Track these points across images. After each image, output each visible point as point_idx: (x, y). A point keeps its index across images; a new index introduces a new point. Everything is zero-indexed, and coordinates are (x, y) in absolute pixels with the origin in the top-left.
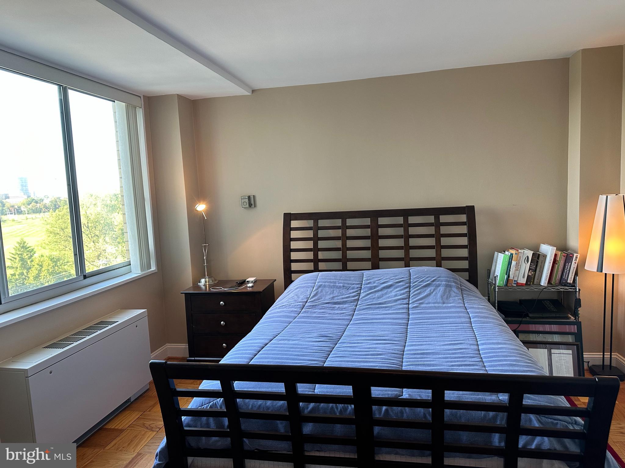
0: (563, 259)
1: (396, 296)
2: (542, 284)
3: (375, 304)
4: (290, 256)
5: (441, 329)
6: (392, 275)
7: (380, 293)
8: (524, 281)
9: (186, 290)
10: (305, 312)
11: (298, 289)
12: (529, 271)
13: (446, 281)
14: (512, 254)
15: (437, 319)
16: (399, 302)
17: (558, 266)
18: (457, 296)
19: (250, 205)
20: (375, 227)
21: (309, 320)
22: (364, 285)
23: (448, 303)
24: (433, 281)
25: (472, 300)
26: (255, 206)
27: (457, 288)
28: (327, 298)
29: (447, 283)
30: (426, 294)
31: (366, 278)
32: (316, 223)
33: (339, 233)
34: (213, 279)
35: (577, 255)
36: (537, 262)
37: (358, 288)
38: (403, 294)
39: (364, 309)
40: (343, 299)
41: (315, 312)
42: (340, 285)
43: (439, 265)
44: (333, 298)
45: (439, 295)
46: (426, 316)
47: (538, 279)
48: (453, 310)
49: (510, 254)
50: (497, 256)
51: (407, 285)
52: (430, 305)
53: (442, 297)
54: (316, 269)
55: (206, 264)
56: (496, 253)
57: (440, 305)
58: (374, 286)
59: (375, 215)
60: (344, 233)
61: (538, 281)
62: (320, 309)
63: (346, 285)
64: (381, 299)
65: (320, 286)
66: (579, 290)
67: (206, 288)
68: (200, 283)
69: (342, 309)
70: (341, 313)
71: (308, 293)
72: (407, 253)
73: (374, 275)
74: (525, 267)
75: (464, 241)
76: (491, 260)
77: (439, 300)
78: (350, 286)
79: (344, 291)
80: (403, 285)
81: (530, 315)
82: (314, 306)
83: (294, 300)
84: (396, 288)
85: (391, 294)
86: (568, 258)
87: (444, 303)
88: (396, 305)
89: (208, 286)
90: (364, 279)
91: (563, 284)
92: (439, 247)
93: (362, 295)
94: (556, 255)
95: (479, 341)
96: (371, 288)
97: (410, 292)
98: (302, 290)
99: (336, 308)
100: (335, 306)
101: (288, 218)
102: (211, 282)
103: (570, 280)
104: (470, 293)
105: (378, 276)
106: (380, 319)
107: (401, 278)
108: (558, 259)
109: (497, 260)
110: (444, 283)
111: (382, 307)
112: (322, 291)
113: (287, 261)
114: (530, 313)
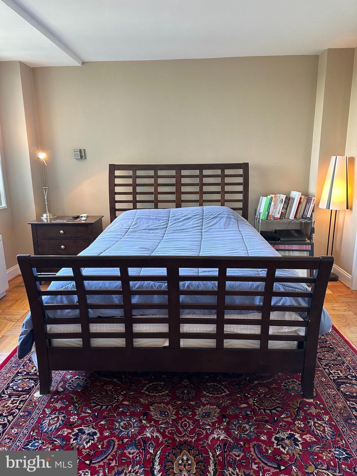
0: (306, 200)
1: (193, 224)
2: (290, 218)
3: (179, 230)
4: (114, 198)
5: (223, 243)
6: (191, 211)
7: (182, 223)
8: (278, 216)
9: (32, 222)
10: (128, 235)
11: (122, 221)
12: (282, 209)
13: (227, 214)
14: (272, 197)
15: (221, 237)
16: (195, 228)
17: (302, 206)
18: (234, 224)
19: (81, 157)
20: (179, 177)
21: (132, 240)
22: (171, 217)
23: (228, 228)
24: (219, 215)
25: (244, 226)
26: (85, 158)
27: (235, 219)
28: (145, 226)
29: (228, 216)
30: (214, 223)
31: (172, 213)
32: (135, 173)
33: (152, 181)
34: (53, 214)
35: (315, 198)
36: (288, 203)
37: (166, 219)
38: (198, 223)
39: (171, 233)
40: (155, 227)
41: (136, 235)
42: (153, 217)
43: (223, 205)
44: (149, 226)
45: (222, 224)
46: (213, 236)
47: (288, 215)
48: (231, 232)
49: (270, 197)
50: (262, 199)
51: (201, 217)
52: (216, 230)
53: (224, 225)
54: (135, 208)
55: (47, 203)
56: (261, 197)
57: (223, 229)
58: (178, 218)
59: (179, 168)
60: (156, 181)
61: (288, 216)
62: (139, 233)
63: (158, 218)
64: (183, 227)
65: (139, 218)
66: (314, 222)
67: (47, 221)
68: (42, 217)
69: (155, 233)
70: (155, 236)
71: (130, 223)
72: (201, 197)
73: (178, 211)
74: (280, 206)
75: (240, 188)
76: (257, 202)
77: (222, 226)
78: (161, 218)
79: (156, 222)
80: (198, 218)
81: (281, 239)
82: (134, 231)
83: (119, 227)
84: (194, 219)
85: (190, 223)
86: (309, 200)
87: (225, 228)
88: (193, 230)
89: (49, 220)
90: (171, 214)
91: (304, 218)
92: (223, 192)
93: (169, 224)
94: (301, 198)
95: (248, 248)
96: (175, 220)
97: (203, 222)
98: (125, 221)
99: (151, 233)
100: (150, 231)
101: (113, 168)
102: (51, 217)
103: (309, 216)
104: (243, 222)
105: (181, 212)
106: (182, 238)
107: (197, 213)
108: (302, 201)
109: (261, 202)
110: (226, 216)
111: (183, 232)
112: (140, 221)
113: (113, 202)
114: (281, 237)
